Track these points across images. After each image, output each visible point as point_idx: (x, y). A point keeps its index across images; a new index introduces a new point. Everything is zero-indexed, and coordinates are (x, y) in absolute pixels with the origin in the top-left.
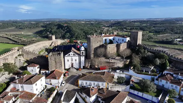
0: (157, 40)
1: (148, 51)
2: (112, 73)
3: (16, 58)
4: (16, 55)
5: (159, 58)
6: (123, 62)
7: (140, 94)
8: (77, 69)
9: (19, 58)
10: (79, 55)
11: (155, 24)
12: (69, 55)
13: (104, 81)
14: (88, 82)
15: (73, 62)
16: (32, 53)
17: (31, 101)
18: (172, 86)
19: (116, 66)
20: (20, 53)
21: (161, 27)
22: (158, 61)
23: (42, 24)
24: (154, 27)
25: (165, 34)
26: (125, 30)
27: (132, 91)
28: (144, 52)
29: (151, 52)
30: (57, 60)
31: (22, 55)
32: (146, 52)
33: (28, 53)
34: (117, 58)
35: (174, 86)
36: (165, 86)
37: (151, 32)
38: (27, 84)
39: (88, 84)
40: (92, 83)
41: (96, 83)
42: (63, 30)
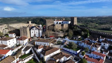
0: (100, 28)
1: (78, 28)
2: (55, 39)
3: (4, 29)
4: (4, 28)
5: (84, 31)
6: (63, 34)
7: (68, 50)
8: (38, 38)
9: (5, 30)
10: (39, 30)
11: (101, 19)
12: (33, 29)
13: (48, 42)
14: (40, 43)
15: (35, 33)
16: (13, 28)
17: (4, 48)
18: (87, 46)
19: (59, 36)
20: (7, 27)
21: (104, 21)
22: (83, 33)
23: (32, 19)
24: (100, 21)
25: (106, 24)
26: (81, 22)
27: (64, 48)
28: (76, 28)
29: (80, 28)
30: (25, 31)
31: (8, 29)
32: (77, 29)
33: (11, 28)
34: (61, 32)
35: (88, 45)
36: (84, 46)
37: (97, 24)
38: (4, 40)
39: (40, 44)
40: (42, 43)
41: (44, 43)
42: (43, 22)
